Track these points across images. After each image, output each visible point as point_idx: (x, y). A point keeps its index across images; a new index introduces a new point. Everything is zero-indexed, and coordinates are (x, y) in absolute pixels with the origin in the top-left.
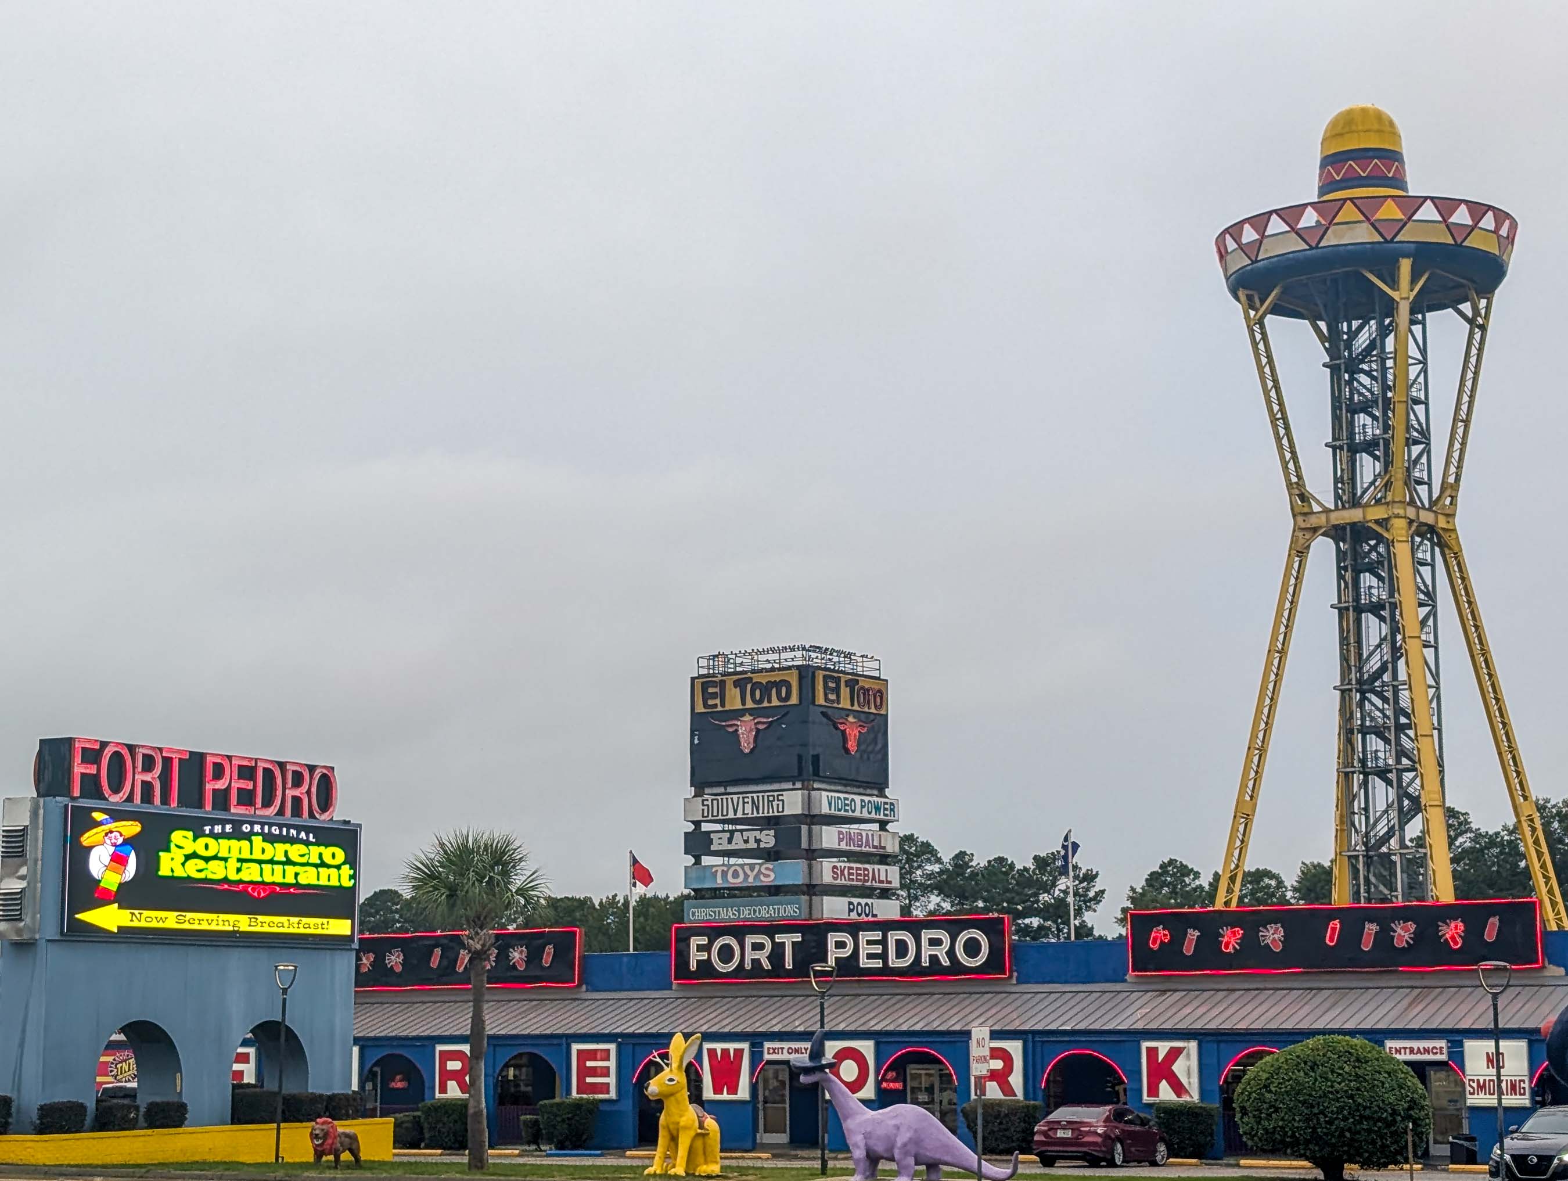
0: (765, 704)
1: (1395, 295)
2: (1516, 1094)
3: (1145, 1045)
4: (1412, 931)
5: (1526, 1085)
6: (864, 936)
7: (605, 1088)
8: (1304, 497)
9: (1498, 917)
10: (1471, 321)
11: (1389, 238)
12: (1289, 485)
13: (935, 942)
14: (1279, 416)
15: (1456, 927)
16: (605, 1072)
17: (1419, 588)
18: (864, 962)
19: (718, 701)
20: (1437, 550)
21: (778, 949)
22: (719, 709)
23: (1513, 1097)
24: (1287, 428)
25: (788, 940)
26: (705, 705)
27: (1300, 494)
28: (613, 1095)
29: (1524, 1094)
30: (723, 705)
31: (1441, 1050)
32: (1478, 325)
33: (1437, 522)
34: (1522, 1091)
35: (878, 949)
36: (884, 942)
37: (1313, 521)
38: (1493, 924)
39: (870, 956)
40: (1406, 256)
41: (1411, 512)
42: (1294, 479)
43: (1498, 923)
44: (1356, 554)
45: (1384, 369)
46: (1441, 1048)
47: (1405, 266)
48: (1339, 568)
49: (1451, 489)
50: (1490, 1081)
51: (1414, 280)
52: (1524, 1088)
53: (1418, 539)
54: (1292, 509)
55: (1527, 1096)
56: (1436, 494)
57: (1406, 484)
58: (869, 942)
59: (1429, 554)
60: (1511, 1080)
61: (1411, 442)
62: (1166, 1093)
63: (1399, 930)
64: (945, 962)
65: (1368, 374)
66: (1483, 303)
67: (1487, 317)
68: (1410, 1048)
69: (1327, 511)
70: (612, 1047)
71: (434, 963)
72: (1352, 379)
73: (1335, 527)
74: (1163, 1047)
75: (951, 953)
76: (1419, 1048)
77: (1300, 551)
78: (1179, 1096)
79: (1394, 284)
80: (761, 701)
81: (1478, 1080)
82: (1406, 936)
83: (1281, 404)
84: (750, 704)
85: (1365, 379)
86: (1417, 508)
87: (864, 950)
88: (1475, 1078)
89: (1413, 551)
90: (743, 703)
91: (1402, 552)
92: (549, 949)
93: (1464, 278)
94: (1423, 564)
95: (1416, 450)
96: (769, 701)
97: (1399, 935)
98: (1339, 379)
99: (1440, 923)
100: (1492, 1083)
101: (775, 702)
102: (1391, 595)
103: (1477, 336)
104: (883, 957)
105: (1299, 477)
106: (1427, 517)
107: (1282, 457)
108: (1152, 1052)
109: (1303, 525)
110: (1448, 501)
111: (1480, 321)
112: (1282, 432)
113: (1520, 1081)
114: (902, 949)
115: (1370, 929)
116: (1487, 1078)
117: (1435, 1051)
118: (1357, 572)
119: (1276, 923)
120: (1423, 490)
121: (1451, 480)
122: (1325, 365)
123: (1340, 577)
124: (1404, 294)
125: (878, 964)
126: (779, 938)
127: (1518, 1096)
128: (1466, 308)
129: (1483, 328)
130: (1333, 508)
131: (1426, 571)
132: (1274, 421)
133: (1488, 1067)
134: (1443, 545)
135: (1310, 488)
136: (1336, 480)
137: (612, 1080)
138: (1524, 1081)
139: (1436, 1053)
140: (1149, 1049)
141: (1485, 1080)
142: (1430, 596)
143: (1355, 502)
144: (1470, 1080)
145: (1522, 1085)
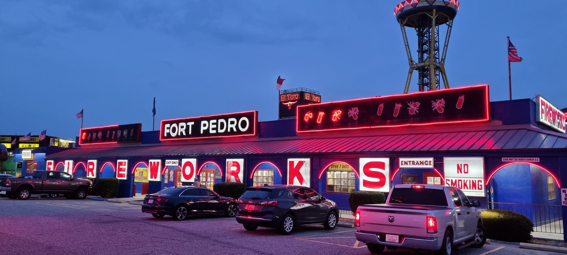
1: (432, 17)
2: (475, 189)
3: (289, 160)
4: (418, 106)
5: (483, 183)
6: (212, 121)
7: (124, 175)
8: (412, 61)
9: (463, 96)
10: (449, 25)
11: (431, 4)
12: (409, 59)
13: (232, 123)
14: (407, 45)
15: (441, 102)
16: (124, 170)
17: (436, 80)
20: (440, 72)
21: (188, 127)
23: (474, 190)
24: (409, 47)
25: (191, 124)
27: (411, 61)
28: (126, 178)
29: (481, 189)
31: (430, 163)
32: (450, 26)
33: (440, 66)
34: (480, 187)
35: (215, 126)
36: (217, 124)
37: (414, 66)
38: (461, 100)
40: (434, 8)
41: (435, 63)
42: (410, 58)
43: (464, 99)
44: (423, 74)
45: (429, 36)
46: (430, 161)
47: (434, 10)
48: (419, 76)
49: (443, 60)
50: (459, 180)
51: (436, 14)
52: (481, 185)
53: (436, 70)
54: (409, 64)
55: (483, 190)
56: (440, 61)
57: (433, 57)
59: (438, 73)
60: (473, 181)
61: (435, 50)
62: (296, 183)
63: (412, 106)
64: (235, 130)
65: (426, 37)
66: (451, 21)
67: (452, 24)
68: (413, 161)
69: (417, 64)
70: (126, 161)
72: (423, 38)
73: (418, 67)
74: (296, 161)
75: (237, 127)
76: (417, 162)
77: (411, 73)
78: (301, 183)
79: (432, 15)
81: (452, 180)
82: (415, 109)
83: (407, 43)
85: (425, 38)
86: (436, 63)
87: (212, 126)
88: (450, 179)
89: (435, 72)
91: (432, 71)
93: (447, 15)
94: (437, 75)
95: (436, 52)
97: (412, 109)
98: (420, 38)
99: (432, 101)
100: (460, 182)
102: (430, 81)
103: (450, 28)
104: (217, 129)
105: (411, 57)
106: (438, 65)
107: (407, 53)
108: (292, 163)
109: (412, 67)
110: (443, 62)
111: (451, 25)
112: (408, 48)
113: (479, 181)
114: (222, 126)
115: (398, 106)
116: (458, 179)
117: (426, 163)
118: (423, 78)
119: (355, 107)
120: (437, 60)
121: (444, 58)
122: (417, 35)
123: (419, 78)
124: (434, 18)
125: (214, 132)
126: (188, 124)
127: (477, 190)
128: (448, 23)
129: (451, 27)
130: (418, 63)
131: (438, 77)
132: (406, 46)
133: (458, 173)
134: (441, 71)
135: (413, 59)
136: (419, 59)
137: (126, 173)
138: (481, 181)
139: (428, 164)
140: (290, 162)
141: (456, 181)
142: (438, 82)
143: (422, 62)
144: (447, 180)
145: (480, 183)
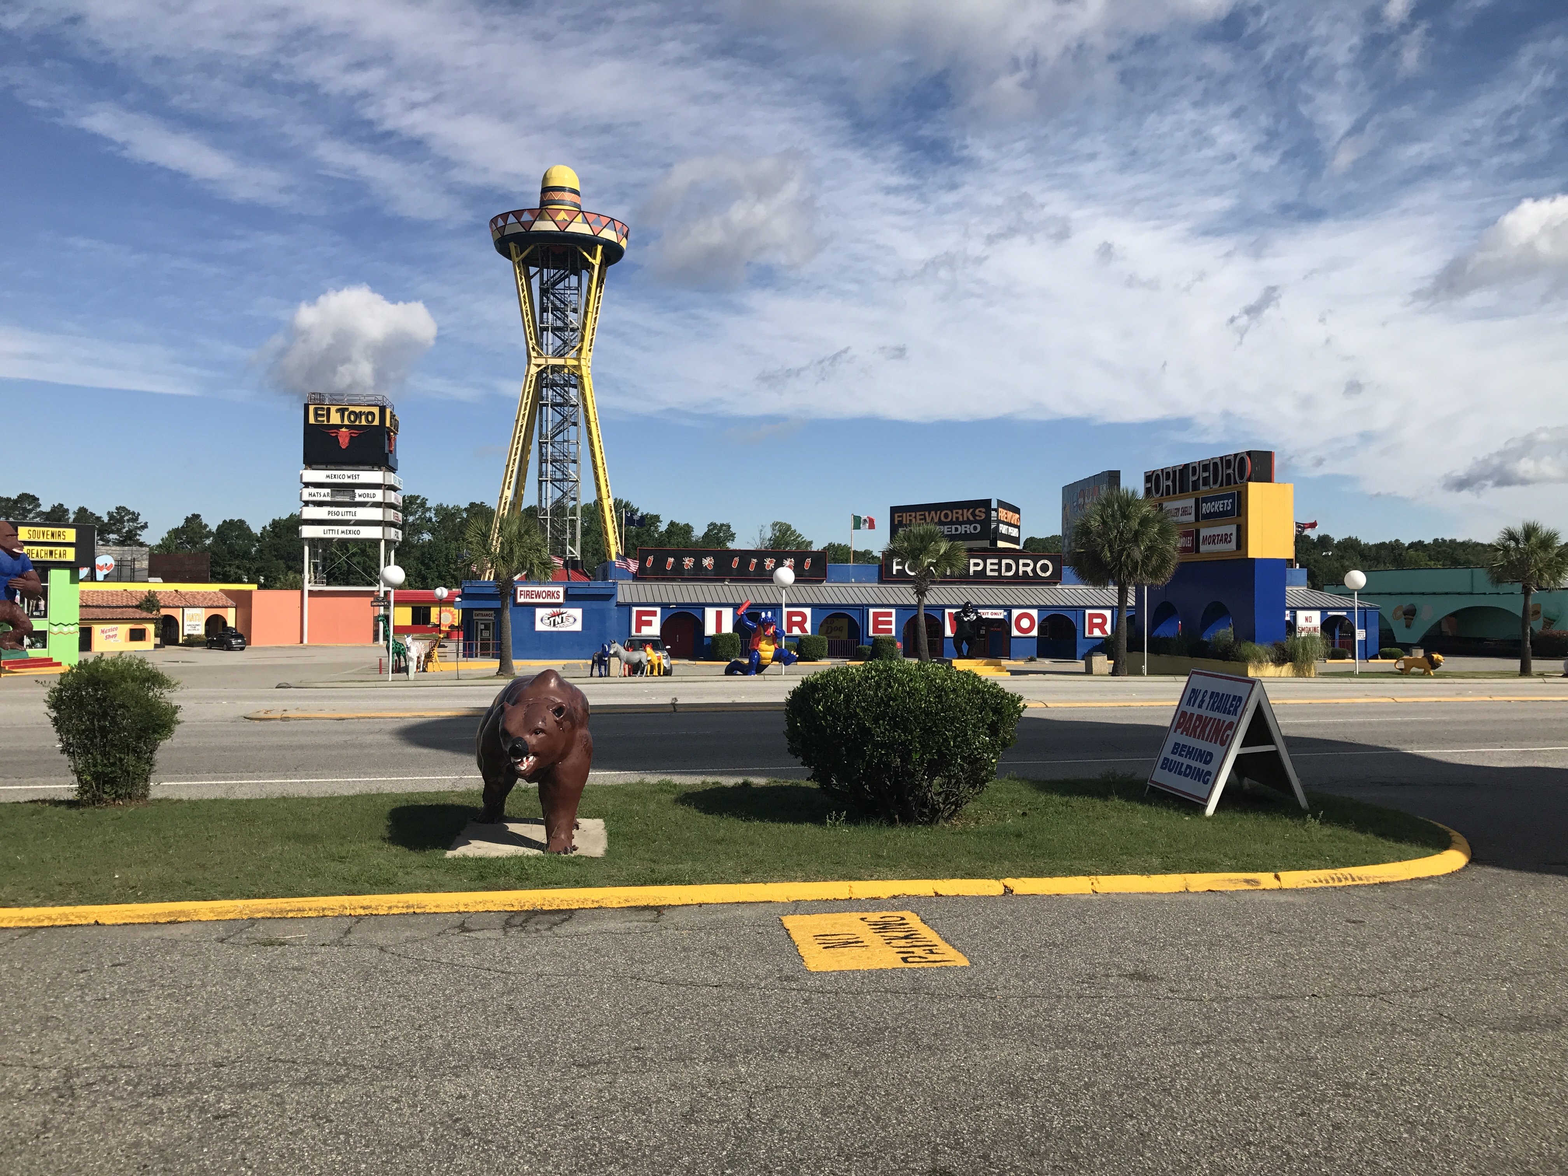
0: (357, 423)
7: (890, 631)
13: (1025, 565)
16: (890, 623)
18: (989, 573)
19: (325, 419)
22: (325, 423)
26: (316, 420)
28: (894, 633)
30: (328, 420)
35: (996, 567)
36: (1000, 564)
39: (992, 570)
58: (992, 564)
64: (1031, 574)
70: (893, 611)
71: (735, 565)
75: (1034, 570)
80: (355, 421)
84: (346, 422)
87: (989, 567)
90: (343, 420)
92: (809, 560)
96: (360, 422)
101: (364, 423)
104: (999, 570)
114: (1009, 567)
125: (996, 574)
137: (893, 627)
